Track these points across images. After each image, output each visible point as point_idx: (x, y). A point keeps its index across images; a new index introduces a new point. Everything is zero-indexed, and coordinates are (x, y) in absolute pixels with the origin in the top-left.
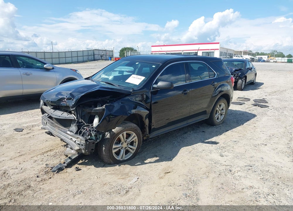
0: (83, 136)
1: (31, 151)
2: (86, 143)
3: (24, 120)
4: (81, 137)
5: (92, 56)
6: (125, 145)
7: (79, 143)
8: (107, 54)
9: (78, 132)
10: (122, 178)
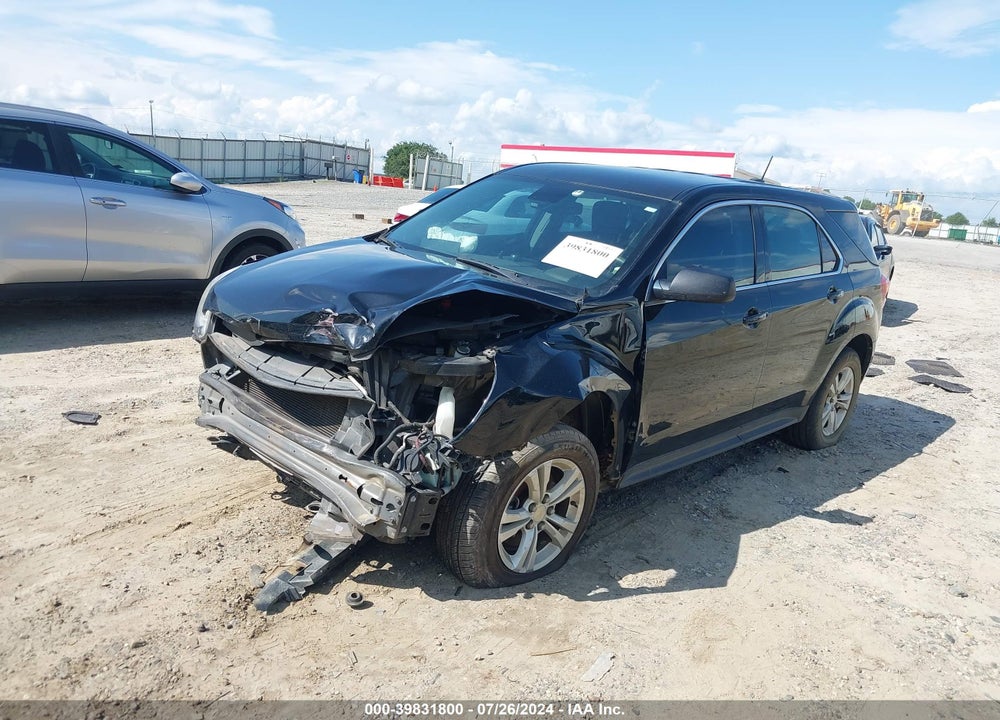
0: (393, 468)
1: (147, 510)
2: (408, 501)
3: (93, 380)
4: (386, 474)
5: (297, 164)
6: (539, 513)
7: (376, 497)
8: (347, 161)
9: (376, 453)
10: (544, 650)
